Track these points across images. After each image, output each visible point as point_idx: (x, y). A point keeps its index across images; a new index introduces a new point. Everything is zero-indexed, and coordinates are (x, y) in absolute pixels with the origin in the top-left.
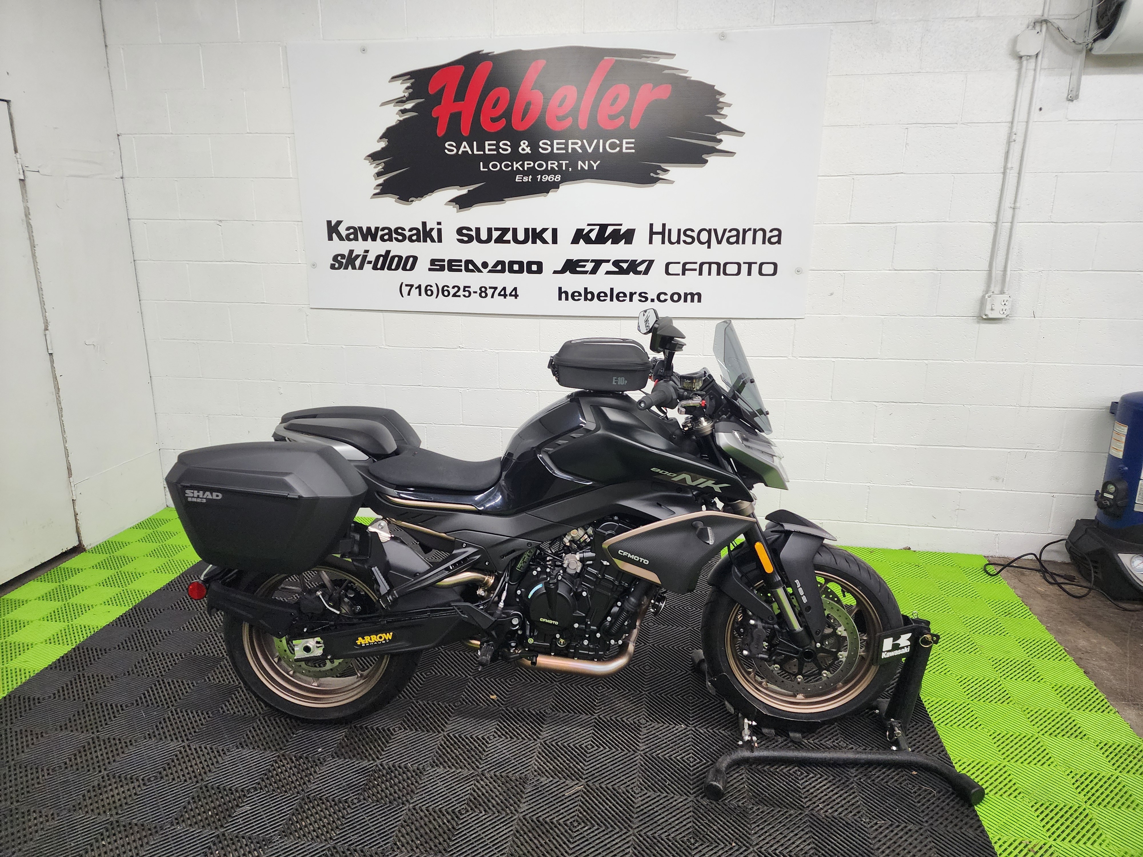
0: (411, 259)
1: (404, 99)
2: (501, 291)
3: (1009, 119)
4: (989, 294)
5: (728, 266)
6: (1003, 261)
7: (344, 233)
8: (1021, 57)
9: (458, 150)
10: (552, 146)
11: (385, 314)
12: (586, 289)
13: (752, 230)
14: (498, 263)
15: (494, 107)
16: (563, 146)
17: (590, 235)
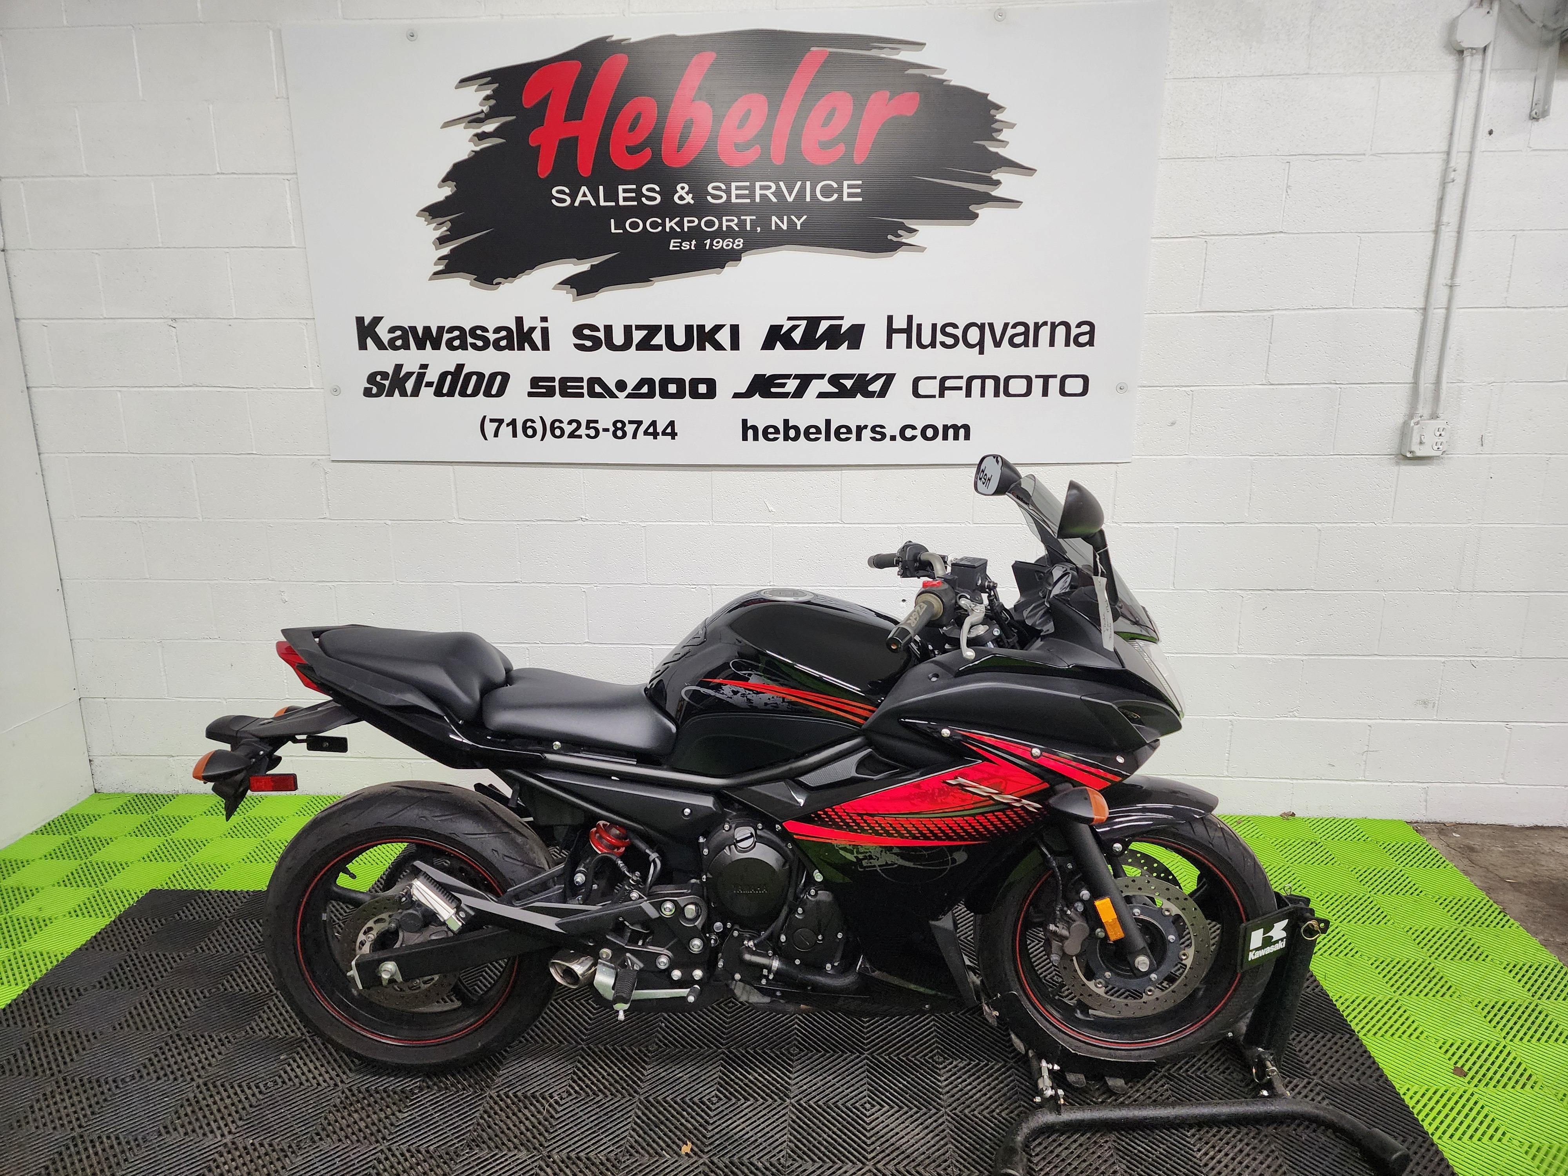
0: (499, 378)
1: (482, 116)
2: (649, 427)
3: (1444, 148)
4: (1415, 420)
5: (1012, 381)
6: (1436, 367)
7: (385, 337)
8: (1461, 51)
9: (573, 201)
10: (728, 192)
11: (456, 467)
12: (786, 422)
13: (1049, 324)
14: (643, 382)
15: (632, 128)
16: (747, 192)
17: (793, 335)
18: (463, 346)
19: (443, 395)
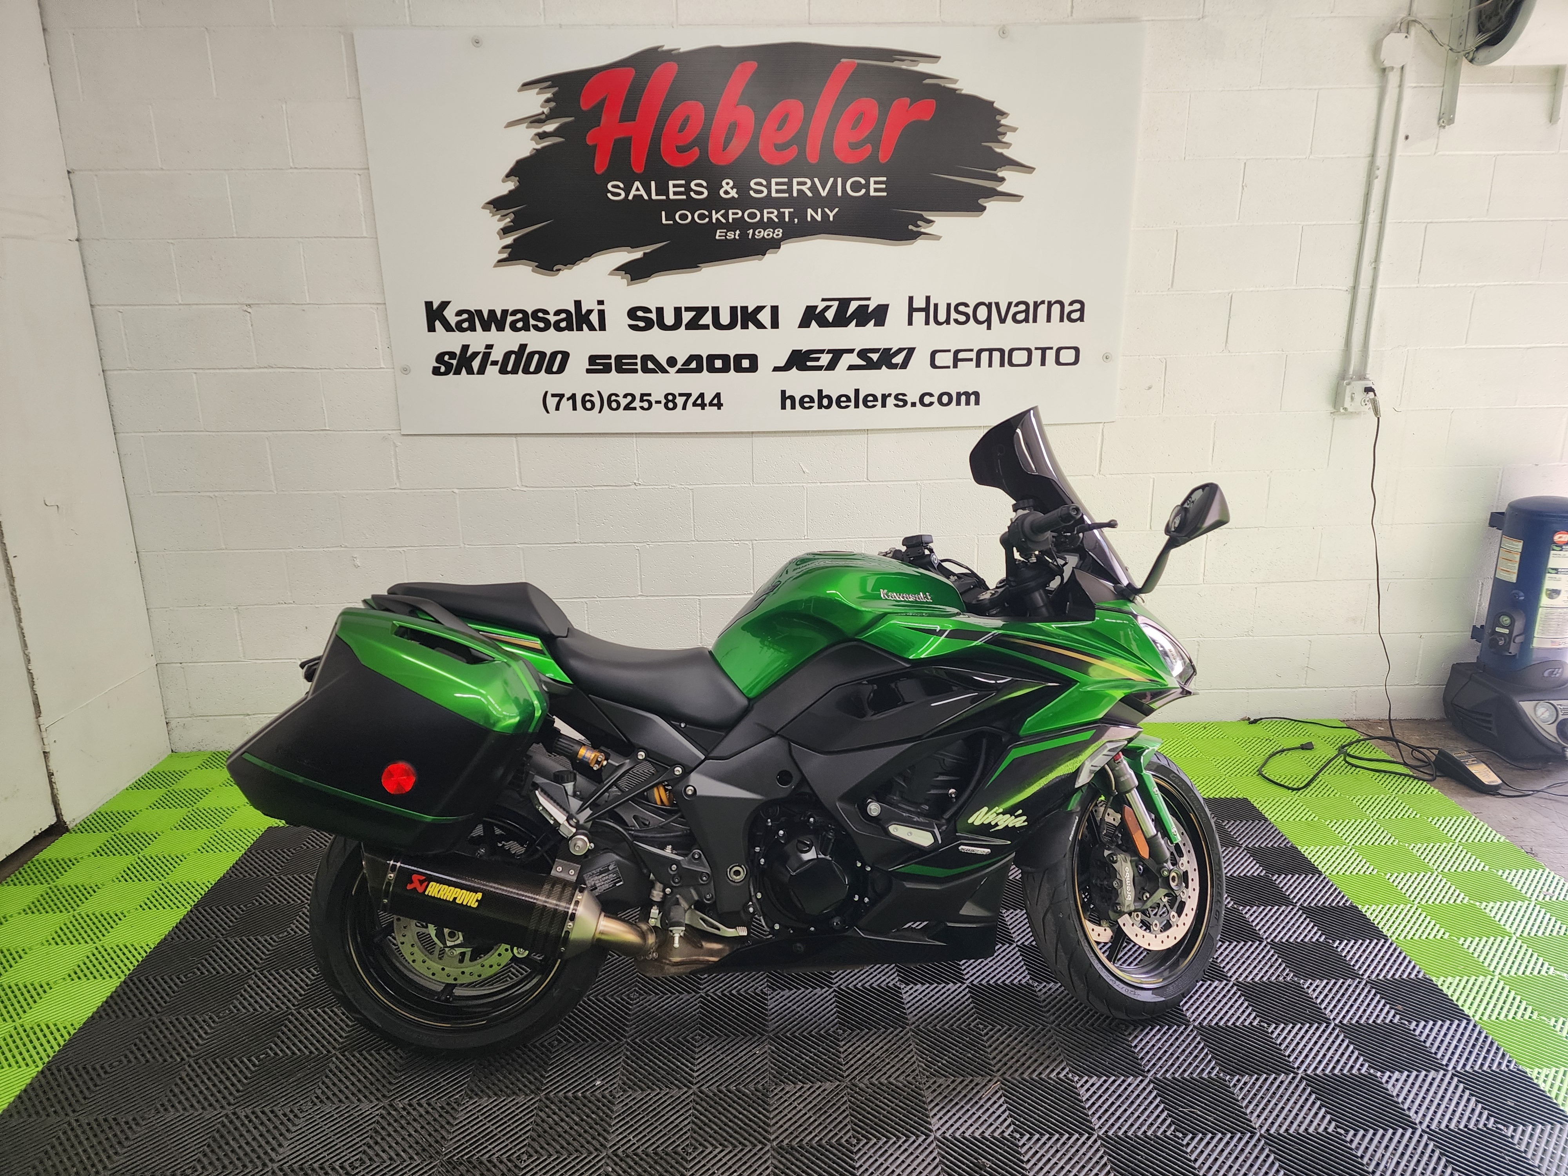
0: (559, 357)
1: (543, 117)
2: (697, 400)
3: (1369, 152)
4: (1347, 381)
5: (1015, 353)
6: (1363, 337)
7: (453, 320)
8: (1384, 70)
9: (627, 195)
10: (769, 187)
11: (519, 439)
12: (820, 391)
13: (1046, 303)
14: (691, 358)
15: (681, 131)
16: (785, 187)
17: (826, 314)
18: (526, 328)
19: (508, 373)
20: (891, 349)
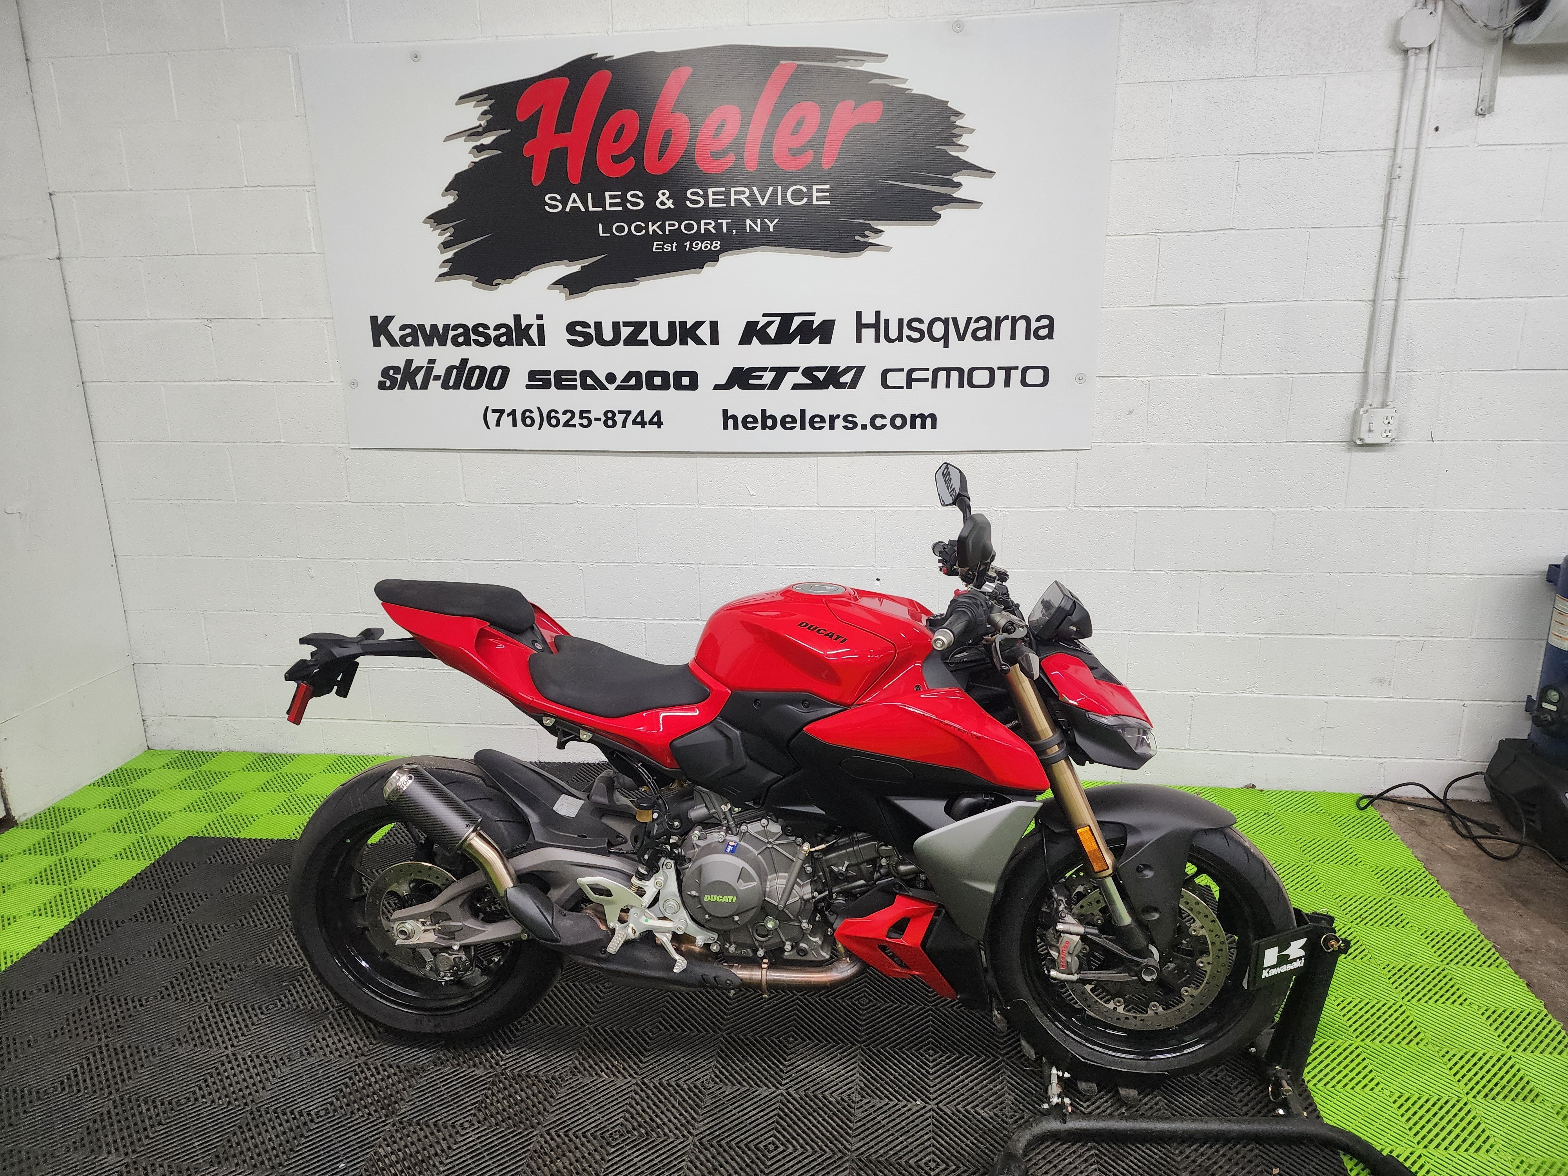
0: (500, 372)
1: (480, 129)
2: (637, 417)
3: (1391, 145)
4: (1365, 408)
5: (975, 373)
6: (1385, 357)
7: (397, 335)
8: (1406, 51)
9: (564, 207)
10: (705, 197)
11: (463, 454)
12: (764, 412)
13: (1010, 318)
14: (631, 375)
15: (617, 138)
16: (723, 197)
17: (768, 330)
18: (467, 343)
19: (449, 388)
20: (839, 367)
